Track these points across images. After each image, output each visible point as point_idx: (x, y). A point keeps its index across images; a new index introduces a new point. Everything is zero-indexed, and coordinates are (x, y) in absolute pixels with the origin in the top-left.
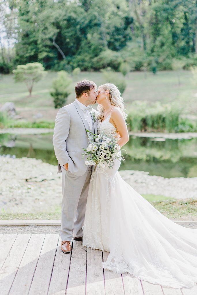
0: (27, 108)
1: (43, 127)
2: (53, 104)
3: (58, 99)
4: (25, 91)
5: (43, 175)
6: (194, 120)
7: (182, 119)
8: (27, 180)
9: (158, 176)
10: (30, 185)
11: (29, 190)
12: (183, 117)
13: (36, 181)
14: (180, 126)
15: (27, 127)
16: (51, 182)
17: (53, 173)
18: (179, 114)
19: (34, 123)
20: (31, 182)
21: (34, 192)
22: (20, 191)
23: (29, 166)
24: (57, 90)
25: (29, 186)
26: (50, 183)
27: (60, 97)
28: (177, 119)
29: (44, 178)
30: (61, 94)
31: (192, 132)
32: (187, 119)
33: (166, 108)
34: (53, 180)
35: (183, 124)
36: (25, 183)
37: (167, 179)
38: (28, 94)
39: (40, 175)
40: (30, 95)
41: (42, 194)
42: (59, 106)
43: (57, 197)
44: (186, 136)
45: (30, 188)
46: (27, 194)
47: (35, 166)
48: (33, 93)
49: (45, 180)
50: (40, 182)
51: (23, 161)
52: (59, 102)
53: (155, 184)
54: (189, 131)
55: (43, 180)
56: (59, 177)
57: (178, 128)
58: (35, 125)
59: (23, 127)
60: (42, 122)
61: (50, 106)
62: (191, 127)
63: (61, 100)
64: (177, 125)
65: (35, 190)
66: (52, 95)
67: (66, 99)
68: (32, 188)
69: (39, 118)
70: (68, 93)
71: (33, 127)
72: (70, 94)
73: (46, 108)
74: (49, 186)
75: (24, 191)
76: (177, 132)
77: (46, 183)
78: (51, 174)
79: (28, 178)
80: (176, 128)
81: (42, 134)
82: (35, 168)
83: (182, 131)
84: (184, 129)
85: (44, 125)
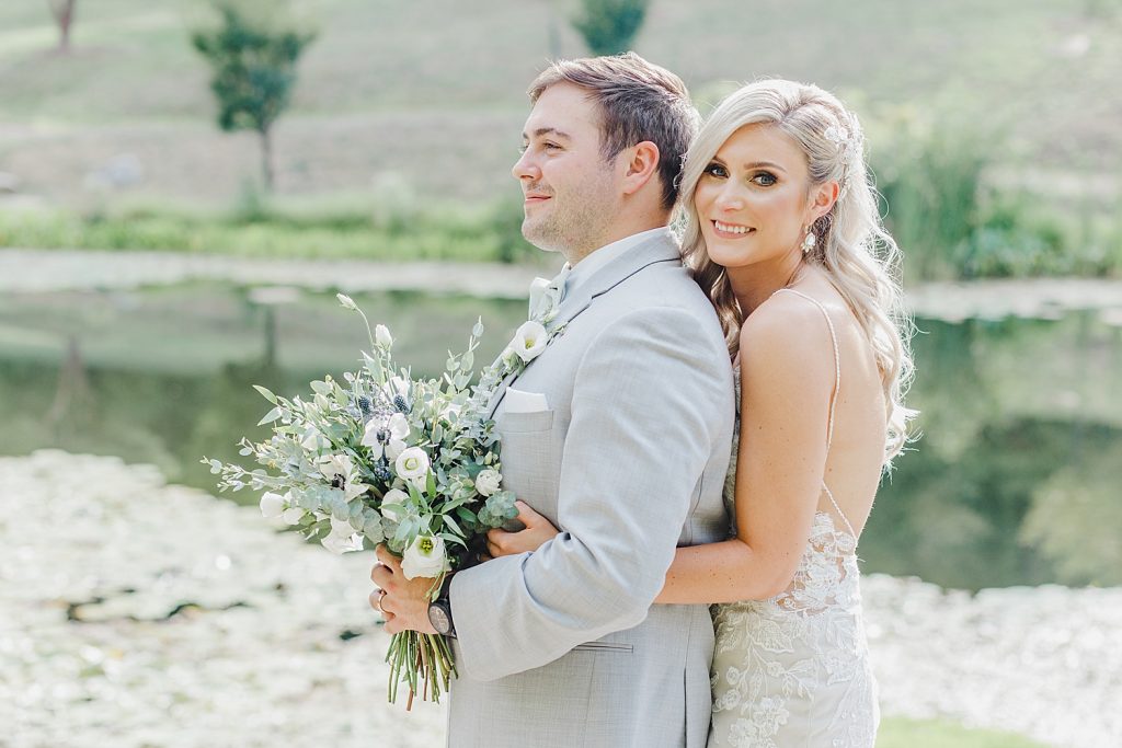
0: (45, 127)
1: (152, 246)
2: (212, 106)
3: (236, 70)
4: (29, 21)
5: (175, 571)
6: (1065, 202)
7: (994, 193)
8: (72, 612)
9: (899, 580)
10: (97, 644)
11: (95, 686)
12: (1003, 179)
13: (133, 619)
14: (987, 240)
15: (49, 243)
16: (228, 620)
17: (235, 561)
18: (979, 164)
19: (95, 220)
20: (103, 622)
21: (128, 700)
22: (35, 692)
23: (82, 513)
24: (230, 16)
25: (93, 655)
26: (224, 632)
27: (248, 58)
28: (966, 198)
29: (181, 591)
30: (258, 43)
31: (1060, 274)
32: (1026, 195)
33: (902, 125)
34: (240, 604)
35: (1004, 223)
36: (65, 630)
37: (959, 597)
38: (48, 35)
39: (158, 575)
40: (64, 46)
41: (181, 711)
42: (242, 118)
43: (275, 729)
44: (1021, 299)
45: (97, 671)
46: (85, 714)
47: (119, 508)
48: (81, 33)
49: (191, 612)
50: (158, 621)
51: (42, 474)
52: (246, 91)
53: (890, 635)
54: (1037, 272)
55: (179, 609)
56: (280, 587)
57: (974, 251)
58: (102, 234)
59: (23, 246)
60: (141, 216)
61: (190, 111)
62: (1053, 240)
63: (259, 79)
64: (969, 232)
65: (132, 685)
66: (201, 45)
67: (286, 69)
68: (113, 667)
69: (121, 185)
70: (301, 30)
71: (86, 246)
72: (312, 38)
73: (162, 126)
74: (220, 654)
75: (64, 691)
76: (966, 275)
77: (195, 631)
78: (224, 563)
79: (80, 592)
80: (961, 249)
81: (145, 288)
82: (120, 526)
83: (1001, 272)
84: (1010, 256)
85: (154, 229)
